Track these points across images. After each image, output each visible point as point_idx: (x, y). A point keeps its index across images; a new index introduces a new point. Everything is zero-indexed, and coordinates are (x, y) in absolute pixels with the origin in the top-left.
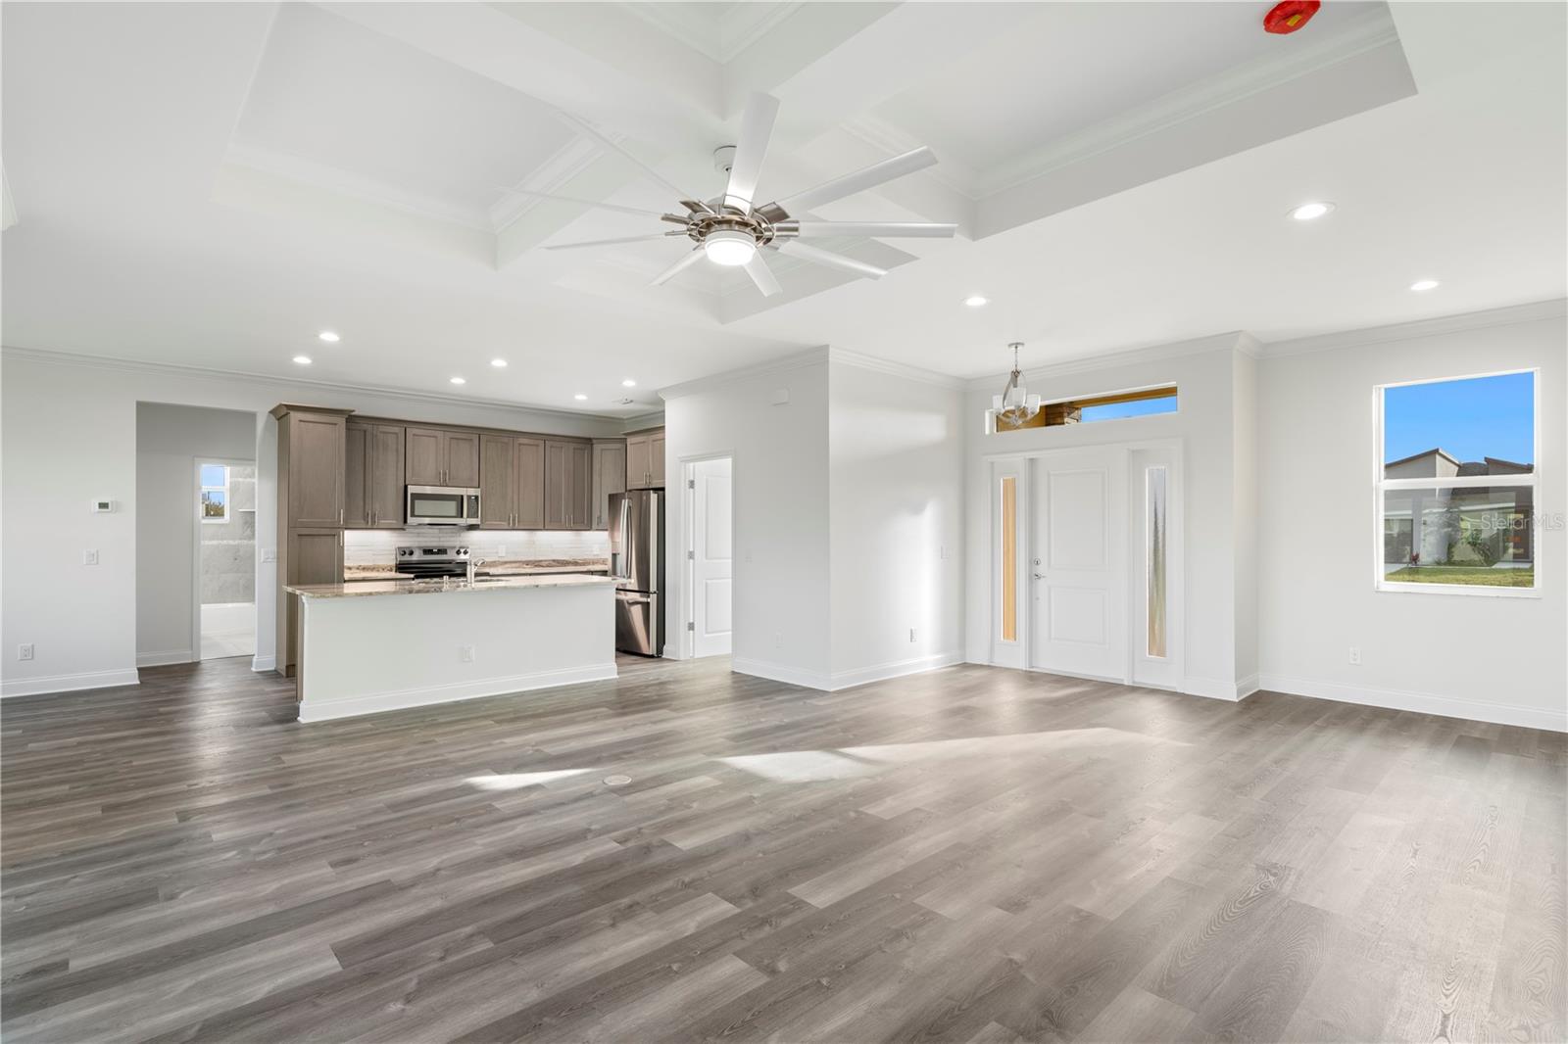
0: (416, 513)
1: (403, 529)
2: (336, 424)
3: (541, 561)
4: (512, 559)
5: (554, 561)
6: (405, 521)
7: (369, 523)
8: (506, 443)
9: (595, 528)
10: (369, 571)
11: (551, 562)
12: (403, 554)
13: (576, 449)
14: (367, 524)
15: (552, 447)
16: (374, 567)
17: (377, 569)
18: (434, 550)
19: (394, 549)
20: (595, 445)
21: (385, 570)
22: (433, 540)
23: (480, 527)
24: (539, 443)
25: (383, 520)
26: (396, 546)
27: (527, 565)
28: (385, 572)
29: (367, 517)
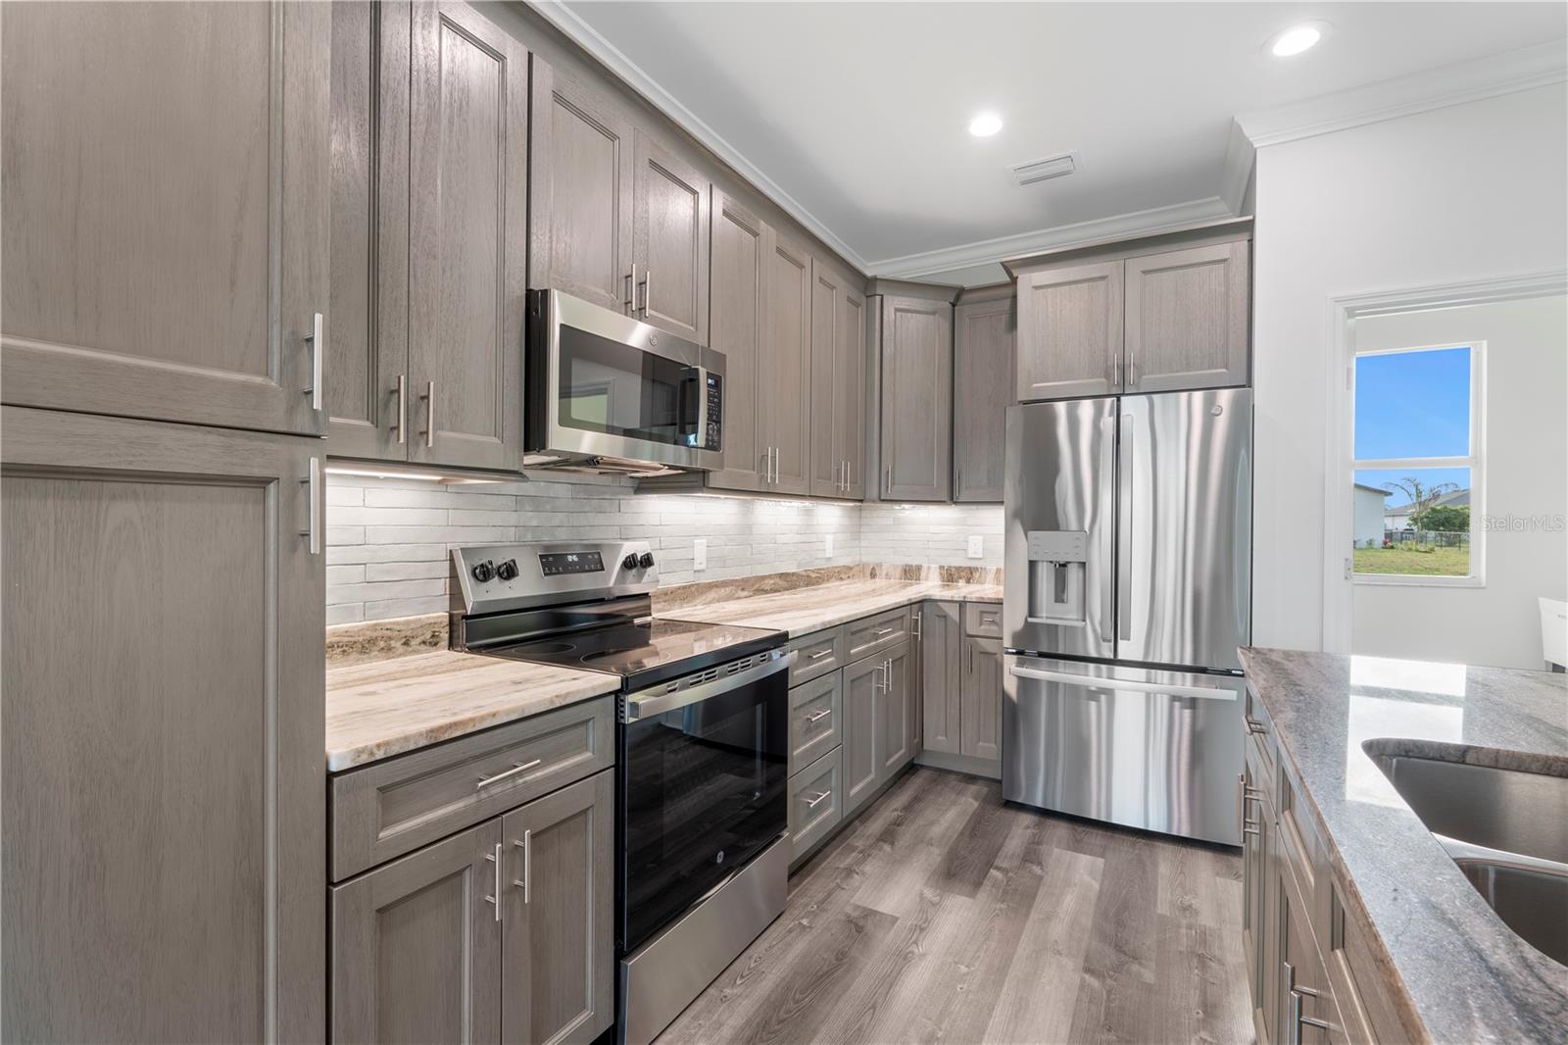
0: (574, 413)
1: (515, 474)
4: (719, 575)
8: (755, 234)
9: (880, 497)
10: (354, 656)
11: (777, 580)
12: (483, 574)
13: (849, 299)
14: (387, 441)
15: (820, 278)
16: (369, 634)
17: (382, 644)
18: (570, 558)
19: (444, 555)
20: (882, 296)
21: (413, 642)
22: (557, 523)
23: (713, 482)
24: (806, 259)
25: (452, 430)
26: (449, 546)
27: (743, 589)
28: (415, 652)
29: (386, 406)
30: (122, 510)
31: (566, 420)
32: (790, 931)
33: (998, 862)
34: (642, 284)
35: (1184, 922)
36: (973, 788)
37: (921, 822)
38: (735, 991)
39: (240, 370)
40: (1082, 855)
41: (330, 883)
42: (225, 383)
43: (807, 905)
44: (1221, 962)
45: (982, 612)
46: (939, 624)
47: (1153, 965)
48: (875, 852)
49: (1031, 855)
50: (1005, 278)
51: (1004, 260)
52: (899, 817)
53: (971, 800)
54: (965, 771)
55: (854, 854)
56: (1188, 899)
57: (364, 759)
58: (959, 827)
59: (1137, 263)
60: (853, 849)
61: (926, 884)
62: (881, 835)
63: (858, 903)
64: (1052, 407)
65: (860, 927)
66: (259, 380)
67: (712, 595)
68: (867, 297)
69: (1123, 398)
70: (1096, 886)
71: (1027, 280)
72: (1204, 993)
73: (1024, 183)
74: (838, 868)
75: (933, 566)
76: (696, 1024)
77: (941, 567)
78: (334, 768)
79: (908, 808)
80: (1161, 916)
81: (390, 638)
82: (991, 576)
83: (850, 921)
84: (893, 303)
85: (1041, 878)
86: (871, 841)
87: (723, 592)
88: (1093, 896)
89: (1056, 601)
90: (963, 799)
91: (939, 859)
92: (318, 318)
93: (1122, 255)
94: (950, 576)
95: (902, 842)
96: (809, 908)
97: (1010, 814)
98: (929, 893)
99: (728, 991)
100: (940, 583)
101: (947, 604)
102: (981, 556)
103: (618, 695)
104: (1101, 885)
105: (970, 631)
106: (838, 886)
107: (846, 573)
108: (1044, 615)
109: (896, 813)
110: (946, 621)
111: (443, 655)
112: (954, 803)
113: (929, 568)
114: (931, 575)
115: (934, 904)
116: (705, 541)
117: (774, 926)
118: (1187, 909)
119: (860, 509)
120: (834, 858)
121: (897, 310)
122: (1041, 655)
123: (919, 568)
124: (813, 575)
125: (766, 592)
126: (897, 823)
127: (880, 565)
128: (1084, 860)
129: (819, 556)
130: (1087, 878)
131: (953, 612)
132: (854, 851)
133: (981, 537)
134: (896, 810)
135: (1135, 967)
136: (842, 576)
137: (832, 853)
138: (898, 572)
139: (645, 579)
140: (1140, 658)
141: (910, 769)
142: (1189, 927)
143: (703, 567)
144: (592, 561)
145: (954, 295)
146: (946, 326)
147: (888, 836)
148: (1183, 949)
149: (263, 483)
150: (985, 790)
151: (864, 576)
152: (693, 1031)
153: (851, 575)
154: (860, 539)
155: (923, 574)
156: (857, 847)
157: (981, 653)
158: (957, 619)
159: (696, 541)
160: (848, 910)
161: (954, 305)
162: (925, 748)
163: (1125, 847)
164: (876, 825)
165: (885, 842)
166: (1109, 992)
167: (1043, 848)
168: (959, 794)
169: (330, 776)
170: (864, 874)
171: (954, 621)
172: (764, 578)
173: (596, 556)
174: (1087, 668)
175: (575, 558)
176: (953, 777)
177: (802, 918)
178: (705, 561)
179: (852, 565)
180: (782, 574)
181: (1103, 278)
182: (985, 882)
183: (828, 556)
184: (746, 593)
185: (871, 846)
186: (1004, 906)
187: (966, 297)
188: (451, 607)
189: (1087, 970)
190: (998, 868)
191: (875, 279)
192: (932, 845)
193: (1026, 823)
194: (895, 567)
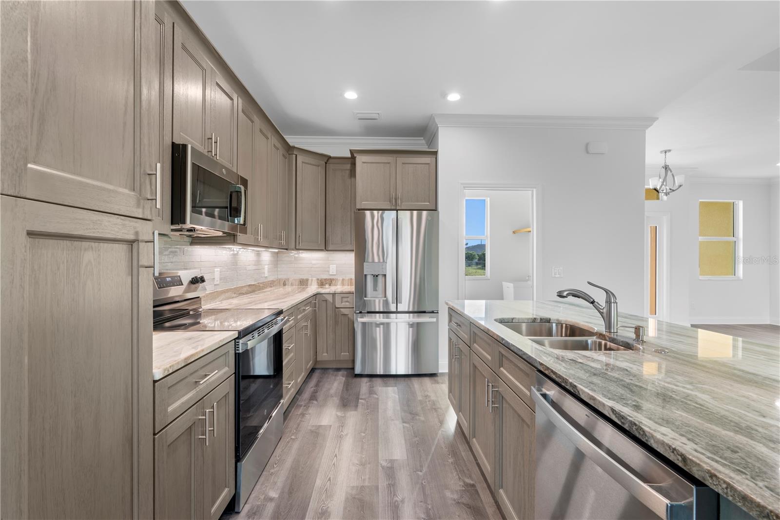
6: (174, 219)
8: (252, 122)
9: (295, 247)
13: (283, 155)
15: (274, 145)
18: (168, 279)
20: (296, 155)
23: (238, 240)
24: (269, 135)
27: (235, 293)
32: (288, 442)
33: (360, 397)
34: (216, 142)
35: (427, 400)
36: (340, 373)
37: (324, 390)
38: (275, 470)
40: (389, 388)
41: (154, 434)
43: (291, 431)
44: (441, 409)
45: (342, 297)
46: (324, 304)
47: (422, 415)
48: (311, 405)
49: (371, 392)
50: (349, 155)
51: (352, 149)
52: (314, 390)
53: (341, 377)
54: (334, 367)
55: (302, 408)
56: (426, 393)
57: (166, 373)
58: (341, 387)
59: (401, 159)
60: (301, 406)
61: (337, 411)
62: (310, 398)
63: (313, 424)
64: (364, 212)
65: (317, 433)
67: (223, 296)
68: (291, 155)
69: (398, 211)
70: (397, 396)
71: (360, 159)
72: (439, 419)
73: (359, 119)
74: (297, 414)
75: (314, 279)
76: (264, 486)
77: (318, 279)
78: (157, 378)
79: (317, 385)
80: (419, 400)
82: (340, 282)
83: (312, 432)
84: (301, 159)
85: (378, 399)
86: (307, 401)
87: (227, 295)
88: (398, 400)
89: (374, 290)
90: (338, 378)
91: (338, 401)
93: (395, 155)
94: (322, 283)
95: (320, 399)
96: (292, 432)
97: (358, 379)
98: (339, 414)
99: (272, 471)
100: (317, 286)
101: (327, 295)
102: (335, 274)
103: (236, 340)
104: (399, 396)
105: (337, 306)
106: (301, 421)
107: (273, 284)
108: (370, 296)
109: (312, 389)
110: (326, 302)
112: (335, 380)
113: (312, 280)
114: (313, 283)
115: (343, 417)
116: (219, 269)
117: (280, 443)
118: (427, 396)
119: (278, 253)
120: (294, 411)
121: (303, 162)
122: (368, 312)
123: (307, 280)
124: (261, 285)
125: (243, 294)
126: (315, 392)
127: (288, 279)
128: (390, 389)
129: (263, 276)
130: (393, 395)
131: (330, 298)
132: (301, 407)
133: (335, 265)
134: (312, 387)
135: (417, 417)
136: (271, 285)
137: (292, 410)
138: (297, 283)
139: (201, 289)
140: (406, 310)
141: (313, 370)
142: (429, 401)
143: (218, 283)
144: (177, 280)
145: (326, 159)
146: (323, 172)
147: (313, 397)
148: (429, 408)
149: (132, 242)
150: (345, 373)
151: (281, 285)
152: (264, 489)
153: (275, 284)
154: (277, 267)
155: (309, 282)
156: (302, 405)
157: (342, 315)
158: (332, 301)
159: (216, 269)
160: (309, 428)
161: (326, 163)
162: (318, 360)
163: (402, 383)
164: (306, 395)
165: (313, 400)
166: (412, 427)
167: (375, 388)
168: (336, 376)
169: (155, 382)
170: (310, 414)
171: (330, 302)
172: (242, 287)
173: (179, 278)
174: (376, 316)
175: (170, 279)
176: (330, 370)
177: (291, 436)
178: (219, 280)
179: (275, 280)
180: (249, 285)
181: (388, 163)
182: (359, 405)
183: (266, 276)
184: (236, 295)
185: (307, 403)
186: (369, 411)
187: (331, 161)
189: (404, 422)
190: (361, 399)
191: (294, 147)
192: (333, 397)
193: (365, 381)
194: (295, 280)
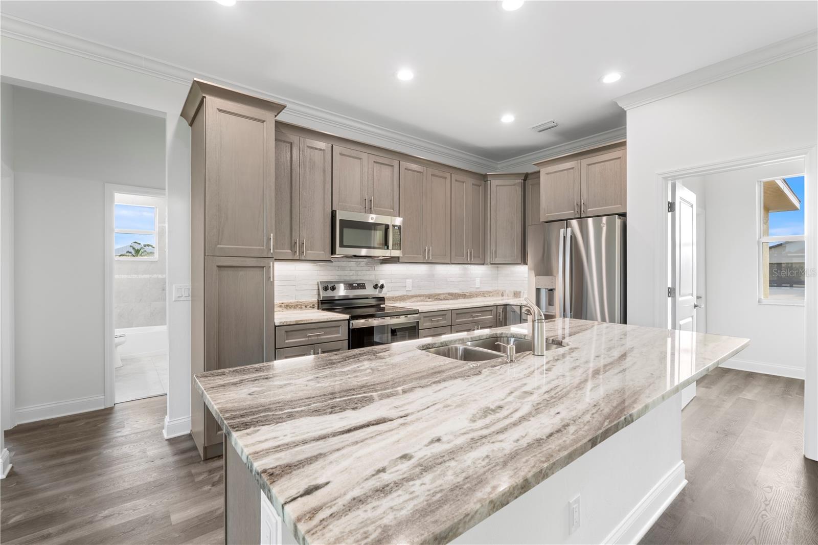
0: (345, 244)
1: (330, 261)
2: (263, 121)
3: (439, 294)
4: (417, 293)
5: (449, 294)
6: (333, 252)
7: (297, 254)
8: (421, 172)
9: (490, 262)
10: (292, 309)
11: (447, 295)
12: (326, 289)
13: (474, 185)
14: (295, 255)
15: (457, 180)
16: (296, 304)
17: (299, 306)
18: (354, 285)
19: (316, 284)
20: (490, 181)
21: (308, 307)
22: (352, 274)
23: (401, 260)
24: (447, 175)
25: (311, 251)
26: (318, 281)
27: (429, 298)
28: (308, 309)
29: (294, 246)
30: (241, 273)
31: (342, 245)
34: (371, 201)
39: (259, 246)
41: (276, 349)
42: (256, 249)
46: (513, 315)
50: (536, 170)
51: (534, 163)
57: (282, 324)
59: (585, 161)
66: (262, 248)
67: (413, 300)
68: (485, 181)
71: (543, 171)
73: (540, 131)
81: (302, 305)
84: (494, 183)
87: (419, 298)
89: (549, 305)
92: (272, 234)
93: (580, 158)
101: (515, 306)
103: (349, 320)
107: (487, 294)
110: (515, 314)
111: (316, 310)
116: (411, 280)
119: (498, 267)
121: (497, 186)
123: (520, 292)
124: (467, 294)
125: (441, 300)
127: (505, 291)
129: (471, 287)
131: (517, 310)
136: (485, 295)
138: (512, 294)
139: (383, 292)
143: (410, 289)
144: (362, 286)
145: (525, 177)
146: (519, 190)
149: (263, 267)
151: (499, 295)
153: (491, 295)
154: (496, 280)
155: (522, 294)
158: (519, 313)
159: (407, 280)
161: (524, 181)
169: (275, 327)
175: (356, 285)
178: (411, 287)
179: (492, 291)
181: (573, 168)
183: (477, 286)
184: (430, 300)
187: (530, 177)
188: (318, 298)
191: (487, 175)
194: (511, 291)
